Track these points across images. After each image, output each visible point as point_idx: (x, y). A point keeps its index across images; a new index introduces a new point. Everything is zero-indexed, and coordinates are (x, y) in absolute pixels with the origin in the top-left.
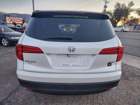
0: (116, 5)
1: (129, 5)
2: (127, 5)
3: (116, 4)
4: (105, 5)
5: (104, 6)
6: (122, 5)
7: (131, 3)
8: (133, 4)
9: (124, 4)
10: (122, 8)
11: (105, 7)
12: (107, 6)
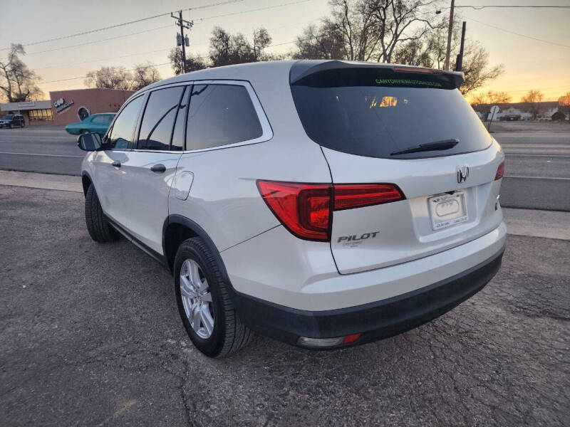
0: (213, 36)
1: (256, 42)
2: (250, 40)
3: (215, 33)
4: (180, 32)
5: (178, 36)
6: (236, 40)
7: (262, 36)
8: (268, 40)
9: (241, 37)
10: (238, 49)
11: (183, 41)
12: (187, 39)
